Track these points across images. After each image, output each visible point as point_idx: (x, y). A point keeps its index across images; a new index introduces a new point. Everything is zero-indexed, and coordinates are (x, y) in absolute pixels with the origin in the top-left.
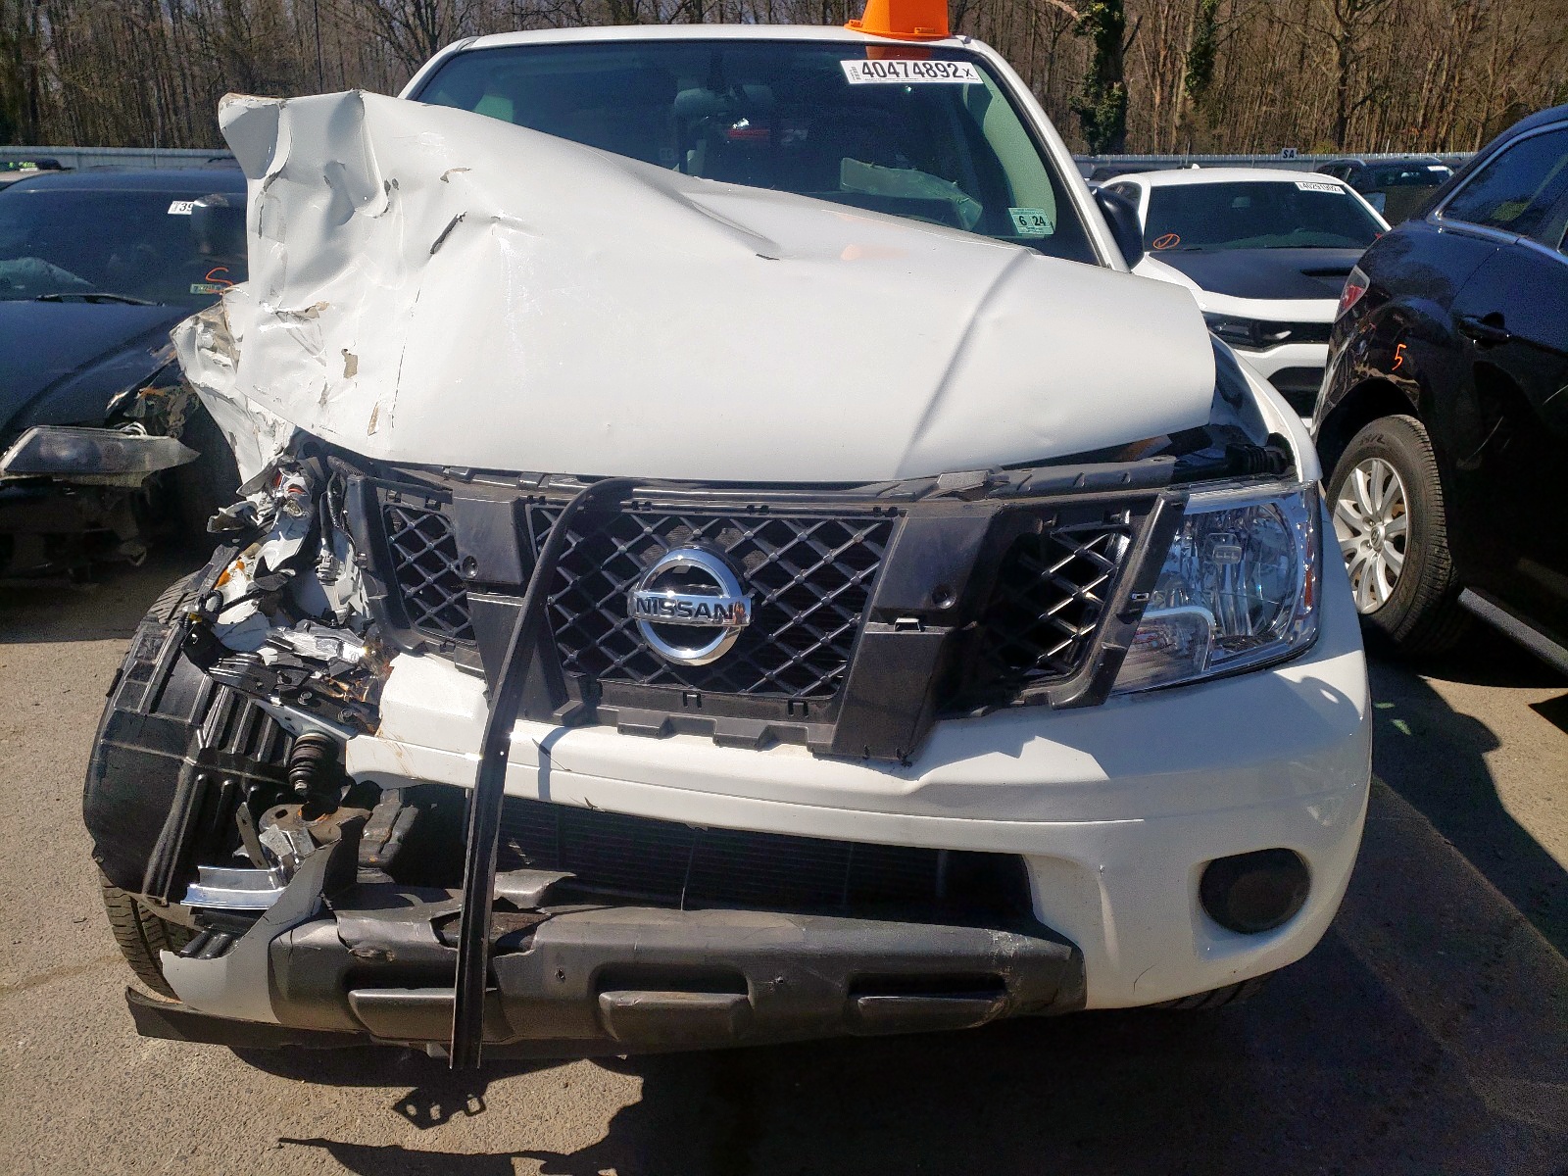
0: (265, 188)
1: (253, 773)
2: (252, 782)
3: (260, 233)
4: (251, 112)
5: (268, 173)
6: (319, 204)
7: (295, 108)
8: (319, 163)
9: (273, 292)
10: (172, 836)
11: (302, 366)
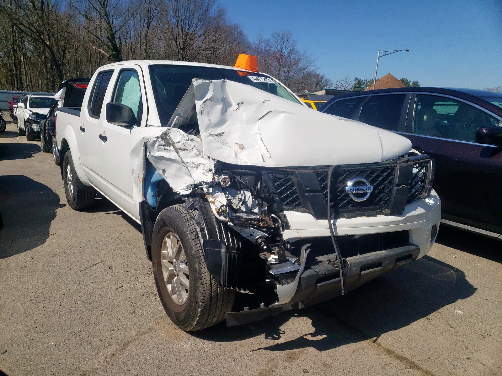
0: (204, 103)
1: (236, 251)
2: (237, 253)
3: (201, 114)
4: (203, 83)
5: (205, 99)
6: (219, 107)
7: (214, 83)
8: (220, 97)
9: (207, 129)
10: (225, 268)
11: (222, 148)
